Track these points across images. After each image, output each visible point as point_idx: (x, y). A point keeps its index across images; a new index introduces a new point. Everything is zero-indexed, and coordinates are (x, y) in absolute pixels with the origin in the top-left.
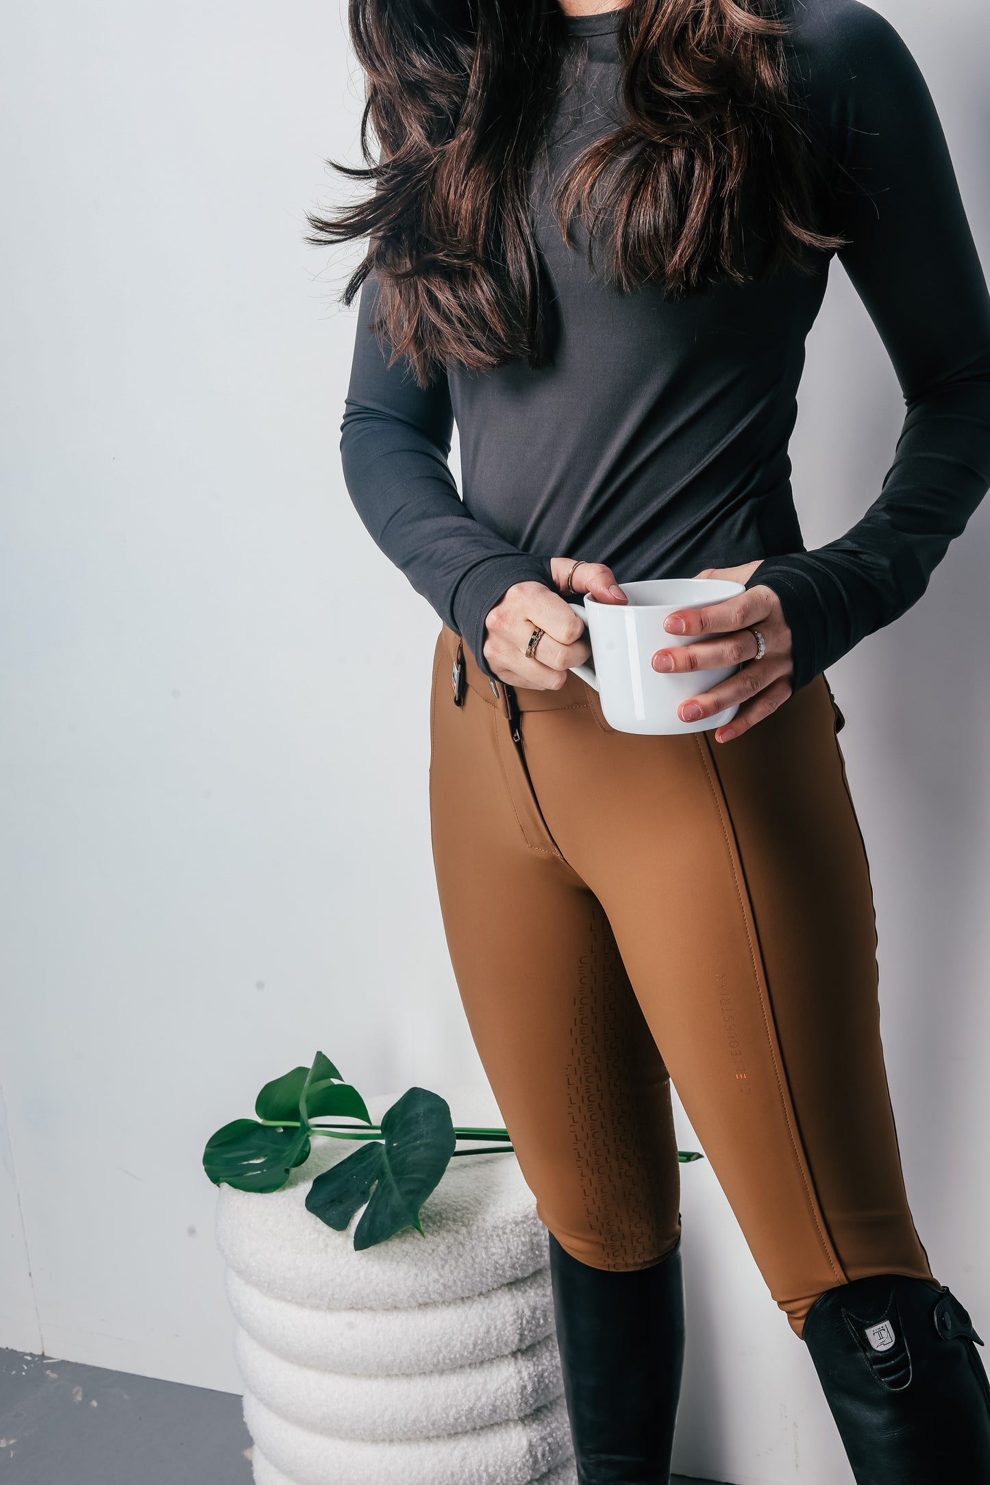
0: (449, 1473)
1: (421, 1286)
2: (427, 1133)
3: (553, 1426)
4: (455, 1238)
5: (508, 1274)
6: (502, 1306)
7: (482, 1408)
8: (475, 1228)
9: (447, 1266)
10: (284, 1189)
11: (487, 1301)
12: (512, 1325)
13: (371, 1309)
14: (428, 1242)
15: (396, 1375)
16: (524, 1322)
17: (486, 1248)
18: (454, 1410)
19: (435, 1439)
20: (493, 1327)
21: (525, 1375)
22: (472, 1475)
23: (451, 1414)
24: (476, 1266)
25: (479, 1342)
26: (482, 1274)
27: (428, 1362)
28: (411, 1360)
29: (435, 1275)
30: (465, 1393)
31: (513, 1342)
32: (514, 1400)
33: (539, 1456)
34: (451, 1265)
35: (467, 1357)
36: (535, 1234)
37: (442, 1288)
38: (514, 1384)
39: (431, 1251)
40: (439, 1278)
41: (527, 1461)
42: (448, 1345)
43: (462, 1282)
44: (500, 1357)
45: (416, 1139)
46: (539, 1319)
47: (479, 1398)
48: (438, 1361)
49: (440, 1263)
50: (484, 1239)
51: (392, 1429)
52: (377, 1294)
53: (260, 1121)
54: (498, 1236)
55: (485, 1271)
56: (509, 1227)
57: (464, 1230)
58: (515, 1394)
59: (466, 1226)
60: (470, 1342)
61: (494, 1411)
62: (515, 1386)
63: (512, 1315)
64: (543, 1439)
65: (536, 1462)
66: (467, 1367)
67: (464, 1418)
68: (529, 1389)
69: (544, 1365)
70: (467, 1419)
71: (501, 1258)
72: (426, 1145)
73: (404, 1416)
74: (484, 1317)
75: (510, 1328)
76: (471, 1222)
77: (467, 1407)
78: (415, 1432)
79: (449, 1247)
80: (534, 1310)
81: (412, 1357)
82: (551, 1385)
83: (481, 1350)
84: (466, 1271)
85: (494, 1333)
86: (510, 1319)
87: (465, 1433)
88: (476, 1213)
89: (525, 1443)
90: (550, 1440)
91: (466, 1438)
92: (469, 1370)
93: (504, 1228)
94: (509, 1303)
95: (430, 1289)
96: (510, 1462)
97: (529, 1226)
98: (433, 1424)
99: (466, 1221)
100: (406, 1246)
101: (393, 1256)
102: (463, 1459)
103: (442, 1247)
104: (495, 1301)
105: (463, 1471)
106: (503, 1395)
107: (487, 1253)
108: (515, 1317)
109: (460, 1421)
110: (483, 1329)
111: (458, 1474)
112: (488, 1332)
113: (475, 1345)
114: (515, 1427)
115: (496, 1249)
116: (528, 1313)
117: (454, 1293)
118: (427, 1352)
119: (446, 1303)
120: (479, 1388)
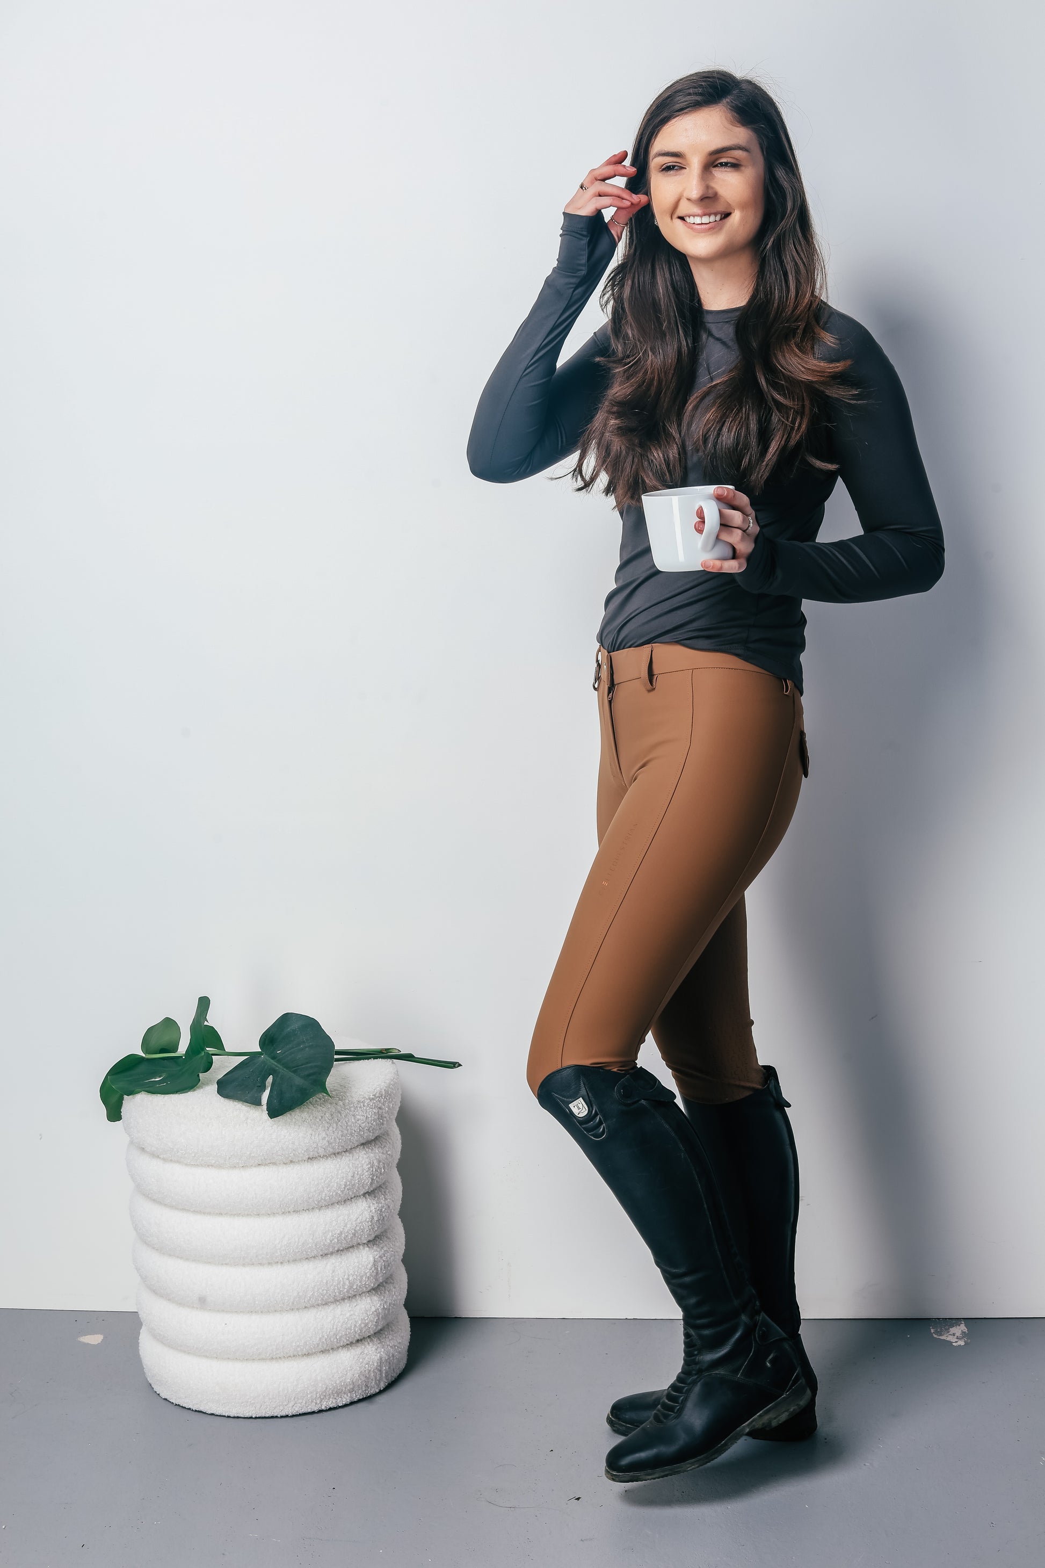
0: (325, 1281)
1: (314, 1143)
2: (307, 1040)
3: (385, 1249)
4: (336, 1108)
5: (366, 1134)
6: (361, 1159)
7: (348, 1232)
8: (347, 1101)
9: (331, 1128)
10: (195, 1090)
11: (351, 1155)
12: (367, 1171)
13: (274, 1164)
14: (318, 1112)
15: (289, 1212)
16: (374, 1170)
17: (354, 1115)
18: (330, 1234)
19: (313, 1259)
20: (356, 1173)
21: (373, 1208)
22: (339, 1283)
23: (328, 1237)
24: (348, 1128)
25: (348, 1183)
26: (351, 1134)
27: (315, 1199)
28: (304, 1198)
29: (324, 1135)
30: (337, 1221)
31: (367, 1183)
32: (366, 1226)
33: (379, 1269)
34: (333, 1128)
35: (340, 1195)
36: (380, 1108)
37: (327, 1144)
38: (367, 1215)
39: (320, 1118)
40: (326, 1136)
41: (373, 1272)
42: (329, 1185)
43: (340, 1139)
44: (356, 1197)
45: (299, 1044)
46: (381, 1168)
47: (346, 1225)
48: (322, 1199)
49: (326, 1125)
50: (352, 1109)
51: (287, 1251)
52: (284, 1150)
53: (144, 1055)
54: (360, 1107)
55: (353, 1132)
56: (367, 1101)
57: (341, 1103)
58: (368, 1222)
59: (342, 1100)
60: (343, 1183)
61: (354, 1234)
62: (367, 1216)
63: (367, 1165)
64: (381, 1257)
65: (377, 1273)
66: (336, 1204)
67: (336, 1240)
68: (376, 1219)
69: (381, 1203)
70: (338, 1241)
71: (363, 1123)
72: (309, 1047)
73: (297, 1240)
74: (351, 1166)
75: (366, 1174)
76: (344, 1098)
77: (338, 1232)
78: (302, 1253)
79: (332, 1115)
80: (379, 1162)
81: (305, 1195)
82: (386, 1218)
83: (348, 1189)
84: (342, 1132)
85: (357, 1177)
86: (366, 1167)
87: (332, 1253)
88: (345, 1092)
89: (372, 1259)
90: (384, 1258)
91: (333, 1257)
92: (338, 1206)
93: (363, 1102)
94: (365, 1156)
95: (319, 1145)
96: (363, 1272)
97: (376, 1101)
98: (316, 1246)
99: (341, 1097)
100: (305, 1115)
101: (295, 1122)
102: (333, 1271)
103: (327, 1115)
104: (356, 1155)
105: (333, 1280)
106: (361, 1222)
107: (354, 1119)
108: (369, 1166)
109: (333, 1242)
110: (350, 1174)
111: (330, 1282)
112: (353, 1176)
113: (345, 1186)
114: (364, 1249)
115: (360, 1116)
116: (376, 1164)
117: (333, 1148)
118: (315, 1191)
119: (326, 1157)
120: (346, 1218)
